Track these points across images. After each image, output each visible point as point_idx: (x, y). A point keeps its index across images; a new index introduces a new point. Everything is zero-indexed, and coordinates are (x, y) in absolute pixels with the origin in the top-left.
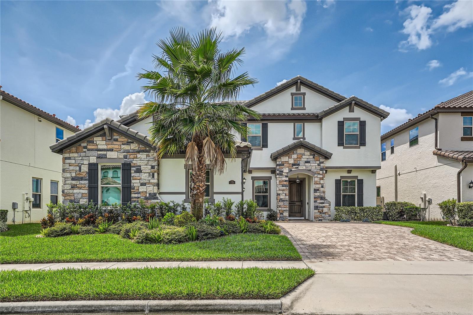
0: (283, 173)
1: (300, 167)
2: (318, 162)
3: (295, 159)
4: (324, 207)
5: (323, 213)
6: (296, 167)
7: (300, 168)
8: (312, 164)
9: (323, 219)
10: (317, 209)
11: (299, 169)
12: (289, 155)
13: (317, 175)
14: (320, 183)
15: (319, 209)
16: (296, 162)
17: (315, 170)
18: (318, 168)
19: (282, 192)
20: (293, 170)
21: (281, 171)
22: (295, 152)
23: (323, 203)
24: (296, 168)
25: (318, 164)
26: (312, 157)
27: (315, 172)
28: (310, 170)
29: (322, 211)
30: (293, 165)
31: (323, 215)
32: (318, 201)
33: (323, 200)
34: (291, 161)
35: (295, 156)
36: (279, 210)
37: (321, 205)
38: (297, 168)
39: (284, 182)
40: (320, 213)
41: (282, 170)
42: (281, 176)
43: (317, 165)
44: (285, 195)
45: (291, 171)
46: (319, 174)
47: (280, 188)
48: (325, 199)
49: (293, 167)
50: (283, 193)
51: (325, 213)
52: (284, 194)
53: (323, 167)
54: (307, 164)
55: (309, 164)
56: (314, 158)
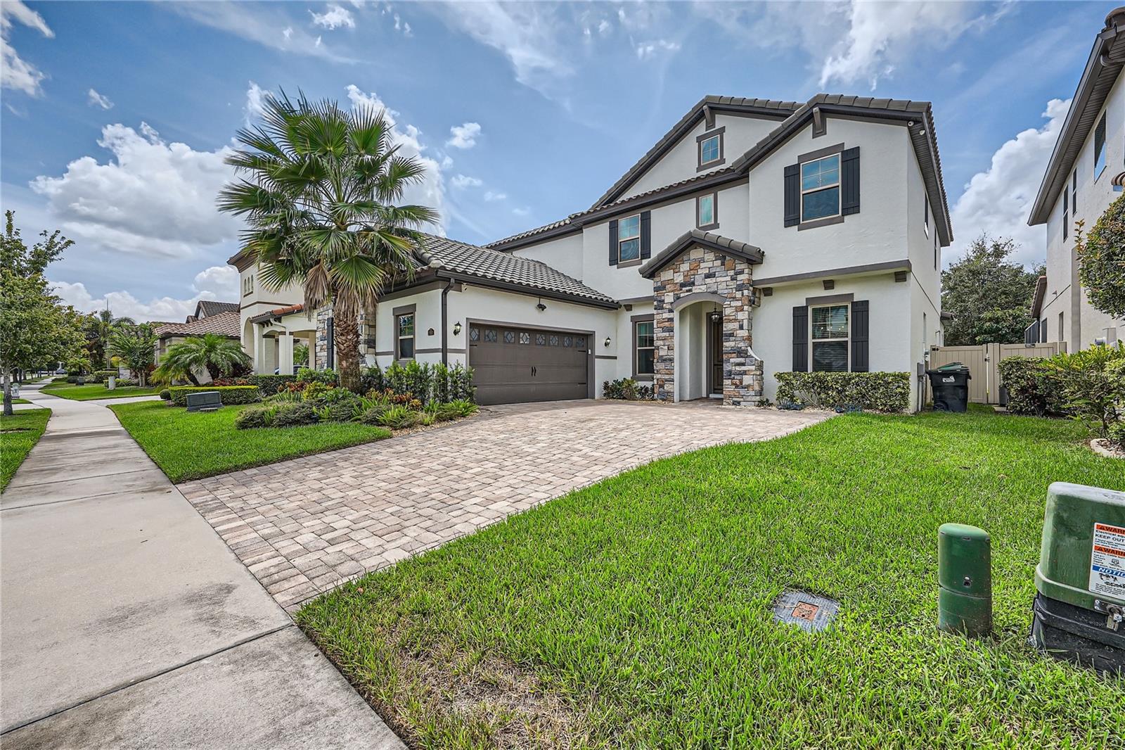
0: (664, 305)
1: (695, 287)
2: (732, 273)
3: (686, 273)
4: (745, 373)
5: (742, 388)
6: (688, 288)
7: (696, 290)
8: (719, 280)
9: (742, 400)
10: (729, 379)
11: (693, 292)
12: (675, 266)
13: (729, 303)
14: (736, 320)
15: (734, 378)
16: (687, 279)
17: (726, 291)
18: (733, 284)
19: (661, 342)
20: (682, 295)
21: (660, 301)
22: (685, 258)
23: (743, 364)
24: (687, 291)
25: (731, 276)
26: (719, 262)
27: (726, 295)
28: (715, 293)
29: (741, 383)
30: (682, 285)
31: (742, 392)
32: (732, 360)
33: (742, 357)
34: (679, 279)
35: (685, 267)
36: (658, 379)
37: (738, 368)
38: (690, 290)
39: (667, 323)
40: (737, 386)
41: (663, 298)
42: (660, 311)
43: (729, 278)
44: (668, 348)
45: (679, 298)
46: (734, 299)
47: (659, 335)
48: (746, 354)
49: (681, 290)
50: (664, 345)
51: (747, 387)
52: (666, 347)
53: (742, 282)
54: (708, 281)
55: (714, 280)
56: (723, 264)
